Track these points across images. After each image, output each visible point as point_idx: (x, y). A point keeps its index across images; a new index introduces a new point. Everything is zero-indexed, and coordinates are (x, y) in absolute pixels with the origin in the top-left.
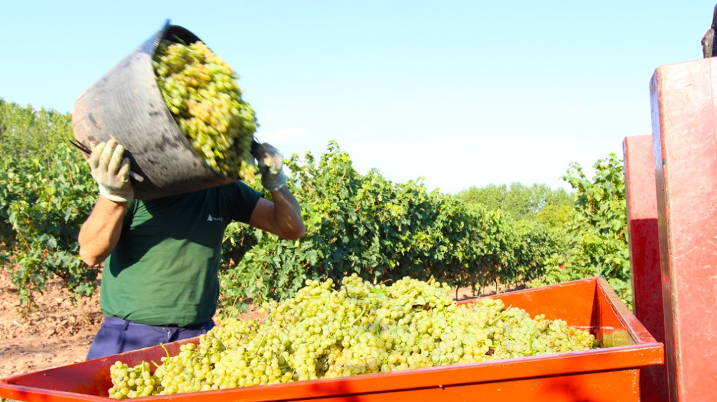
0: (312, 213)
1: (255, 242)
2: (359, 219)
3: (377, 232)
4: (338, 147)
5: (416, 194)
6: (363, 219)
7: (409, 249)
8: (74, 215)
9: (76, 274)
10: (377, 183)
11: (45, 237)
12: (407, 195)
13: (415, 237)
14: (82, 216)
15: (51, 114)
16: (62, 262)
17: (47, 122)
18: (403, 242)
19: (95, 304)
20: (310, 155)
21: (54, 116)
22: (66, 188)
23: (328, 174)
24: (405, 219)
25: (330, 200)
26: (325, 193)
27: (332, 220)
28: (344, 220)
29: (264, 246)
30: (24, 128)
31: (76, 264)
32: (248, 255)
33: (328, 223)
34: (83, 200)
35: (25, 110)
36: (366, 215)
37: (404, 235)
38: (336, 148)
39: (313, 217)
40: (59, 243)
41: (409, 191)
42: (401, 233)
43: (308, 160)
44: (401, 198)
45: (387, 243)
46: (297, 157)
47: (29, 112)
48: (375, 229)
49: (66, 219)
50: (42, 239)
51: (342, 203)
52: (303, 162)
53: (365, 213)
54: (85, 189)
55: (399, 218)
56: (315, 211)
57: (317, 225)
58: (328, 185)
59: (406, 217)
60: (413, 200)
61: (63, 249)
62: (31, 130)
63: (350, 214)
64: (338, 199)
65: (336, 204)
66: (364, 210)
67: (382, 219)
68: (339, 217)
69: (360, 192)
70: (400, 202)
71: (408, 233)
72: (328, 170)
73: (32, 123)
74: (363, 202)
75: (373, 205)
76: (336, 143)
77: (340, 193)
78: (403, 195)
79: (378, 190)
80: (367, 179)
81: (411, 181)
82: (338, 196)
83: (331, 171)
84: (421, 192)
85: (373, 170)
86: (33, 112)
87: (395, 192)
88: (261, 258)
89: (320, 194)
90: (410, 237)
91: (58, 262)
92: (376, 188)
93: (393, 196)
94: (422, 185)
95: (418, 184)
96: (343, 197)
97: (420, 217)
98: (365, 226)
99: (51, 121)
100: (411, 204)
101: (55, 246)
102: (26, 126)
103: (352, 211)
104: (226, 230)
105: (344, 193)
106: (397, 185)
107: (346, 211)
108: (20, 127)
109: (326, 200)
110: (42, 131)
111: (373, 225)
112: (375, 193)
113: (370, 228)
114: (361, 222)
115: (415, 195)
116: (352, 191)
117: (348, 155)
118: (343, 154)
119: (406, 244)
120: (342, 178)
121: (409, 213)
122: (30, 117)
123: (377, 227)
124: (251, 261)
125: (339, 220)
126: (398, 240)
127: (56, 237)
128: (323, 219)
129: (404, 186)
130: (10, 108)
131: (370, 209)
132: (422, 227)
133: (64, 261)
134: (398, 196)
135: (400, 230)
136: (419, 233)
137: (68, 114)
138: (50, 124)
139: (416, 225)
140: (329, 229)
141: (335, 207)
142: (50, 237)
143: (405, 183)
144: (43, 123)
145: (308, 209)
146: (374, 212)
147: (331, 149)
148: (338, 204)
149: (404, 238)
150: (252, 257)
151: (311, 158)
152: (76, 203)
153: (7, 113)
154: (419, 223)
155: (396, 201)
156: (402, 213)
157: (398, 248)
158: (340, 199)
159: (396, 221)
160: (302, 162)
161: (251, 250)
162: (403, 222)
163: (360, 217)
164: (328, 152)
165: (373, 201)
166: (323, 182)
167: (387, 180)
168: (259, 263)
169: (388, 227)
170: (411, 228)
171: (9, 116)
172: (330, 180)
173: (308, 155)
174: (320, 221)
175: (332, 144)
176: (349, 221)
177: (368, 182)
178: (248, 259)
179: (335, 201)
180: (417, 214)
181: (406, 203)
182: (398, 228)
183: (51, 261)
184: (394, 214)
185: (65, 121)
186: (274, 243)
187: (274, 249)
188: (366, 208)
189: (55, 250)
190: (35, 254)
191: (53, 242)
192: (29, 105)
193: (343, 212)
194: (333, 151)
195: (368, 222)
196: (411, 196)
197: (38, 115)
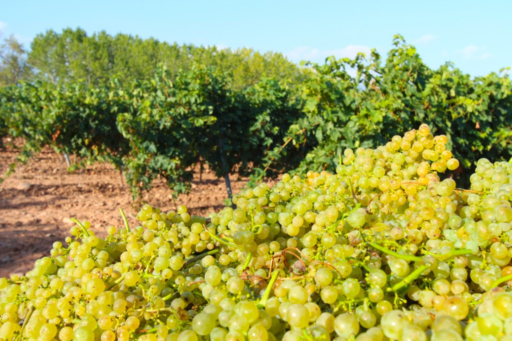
0: (372, 111)
1: (316, 144)
2: (426, 116)
3: (449, 130)
4: (404, 41)
5: (499, 86)
6: (431, 116)
7: (489, 147)
8: (168, 124)
9: (174, 174)
10: (450, 77)
11: (147, 144)
12: (487, 89)
13: (496, 134)
14: (176, 125)
15: (190, 48)
16: (162, 165)
17: (187, 55)
18: (481, 140)
19: (197, 200)
20: (376, 52)
21: (192, 49)
22: (162, 101)
23: (393, 71)
24: (485, 115)
25: (394, 97)
26: (389, 91)
27: (395, 118)
28: (409, 117)
29: (326, 147)
30: (172, 61)
31: (172, 167)
32: (309, 156)
33: (391, 122)
34: (175, 111)
35: (172, 47)
36: (436, 112)
37: (483, 132)
38: (401, 42)
39: (374, 116)
40: (158, 149)
41: (490, 85)
42: (479, 130)
43: (374, 58)
44: (480, 92)
45: (461, 141)
46: (363, 56)
47: (175, 48)
48: (447, 126)
49: (161, 127)
50: (145, 145)
51: (408, 101)
52: (368, 60)
53: (434, 110)
54: (176, 101)
55: (477, 114)
56: (376, 109)
57: (378, 123)
58: (393, 82)
59: (487, 112)
60: (495, 93)
61: (162, 154)
62: (177, 62)
63: (417, 111)
64: (401, 95)
65: (400, 101)
66: (433, 107)
67: (454, 116)
68: (403, 115)
69: (429, 87)
70: (479, 96)
71: (488, 130)
72: (394, 66)
73: (178, 57)
74: (432, 98)
75: (444, 100)
76: (402, 37)
77: (405, 90)
78: (482, 89)
79: (450, 84)
80: (437, 73)
81: (493, 74)
82: (403, 93)
83: (397, 68)
84: (505, 84)
85: (447, 64)
86: (178, 48)
87: (473, 86)
88: (322, 160)
89: (385, 92)
90: (490, 134)
91: (159, 164)
92: (448, 82)
93: (471, 91)
94: (506, 77)
95: (502, 75)
96: (408, 93)
97: (503, 112)
98: (434, 123)
99: (190, 53)
100: (492, 98)
101: (156, 151)
102: (173, 59)
103: (419, 108)
104: (289, 132)
105: (411, 89)
106: (476, 79)
107: (412, 107)
108: (170, 60)
109: (391, 98)
110: (184, 63)
111: (444, 122)
112: (446, 88)
113: (440, 125)
114: (429, 120)
115: (497, 88)
116: (420, 87)
117: (414, 48)
118: (409, 48)
119: (485, 142)
120: (408, 73)
121: (490, 107)
122: (176, 52)
123: (449, 124)
124: (312, 162)
125: (404, 118)
126: (475, 137)
127: (155, 144)
128: (385, 118)
129: (484, 79)
130: (163, 46)
131: (439, 105)
132: (507, 123)
133: (163, 164)
134: (477, 90)
135: (478, 126)
136: (502, 130)
137: (202, 46)
138: (190, 56)
139: (499, 121)
140: (393, 128)
141: (399, 104)
142: (151, 144)
143: (485, 75)
144: (185, 55)
145: (369, 107)
146: (445, 108)
147: (396, 44)
148: (403, 102)
149: (483, 135)
150: (313, 158)
151: (377, 56)
152: (169, 113)
153: (161, 50)
154: (502, 118)
155: (474, 96)
156: (481, 108)
157: (475, 146)
158: (405, 95)
159: (474, 118)
160: (367, 62)
161: (313, 152)
162: (481, 118)
163: (428, 113)
164: (394, 47)
165: (444, 96)
166: (388, 79)
167: (464, 74)
168: (319, 164)
169: (463, 124)
170: (494, 126)
171: (162, 53)
172: (396, 77)
173: (373, 53)
174: (381, 119)
175: (397, 38)
176: (416, 118)
177: (439, 76)
178: (308, 161)
179: (399, 97)
180: (499, 108)
181: (485, 97)
182: (475, 124)
183: (153, 164)
184: (470, 110)
185: (200, 52)
186: (334, 144)
187: (334, 149)
188: (436, 103)
189: (156, 155)
190: (141, 158)
191: (153, 148)
192: (175, 43)
193: (408, 109)
194: (400, 46)
195: (439, 119)
196: (492, 90)
197: (181, 50)
